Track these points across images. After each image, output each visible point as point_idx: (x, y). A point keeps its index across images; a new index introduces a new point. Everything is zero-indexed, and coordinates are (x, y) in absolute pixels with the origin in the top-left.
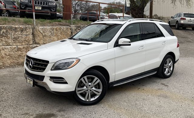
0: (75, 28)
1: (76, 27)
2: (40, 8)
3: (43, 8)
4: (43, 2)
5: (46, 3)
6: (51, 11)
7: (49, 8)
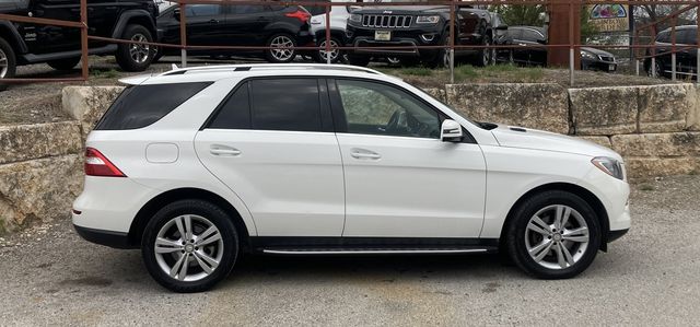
0: (455, 93)
1: (458, 88)
2: (388, 37)
3: (395, 34)
4: (397, 18)
5: (408, 19)
6: (421, 42)
7: (416, 34)
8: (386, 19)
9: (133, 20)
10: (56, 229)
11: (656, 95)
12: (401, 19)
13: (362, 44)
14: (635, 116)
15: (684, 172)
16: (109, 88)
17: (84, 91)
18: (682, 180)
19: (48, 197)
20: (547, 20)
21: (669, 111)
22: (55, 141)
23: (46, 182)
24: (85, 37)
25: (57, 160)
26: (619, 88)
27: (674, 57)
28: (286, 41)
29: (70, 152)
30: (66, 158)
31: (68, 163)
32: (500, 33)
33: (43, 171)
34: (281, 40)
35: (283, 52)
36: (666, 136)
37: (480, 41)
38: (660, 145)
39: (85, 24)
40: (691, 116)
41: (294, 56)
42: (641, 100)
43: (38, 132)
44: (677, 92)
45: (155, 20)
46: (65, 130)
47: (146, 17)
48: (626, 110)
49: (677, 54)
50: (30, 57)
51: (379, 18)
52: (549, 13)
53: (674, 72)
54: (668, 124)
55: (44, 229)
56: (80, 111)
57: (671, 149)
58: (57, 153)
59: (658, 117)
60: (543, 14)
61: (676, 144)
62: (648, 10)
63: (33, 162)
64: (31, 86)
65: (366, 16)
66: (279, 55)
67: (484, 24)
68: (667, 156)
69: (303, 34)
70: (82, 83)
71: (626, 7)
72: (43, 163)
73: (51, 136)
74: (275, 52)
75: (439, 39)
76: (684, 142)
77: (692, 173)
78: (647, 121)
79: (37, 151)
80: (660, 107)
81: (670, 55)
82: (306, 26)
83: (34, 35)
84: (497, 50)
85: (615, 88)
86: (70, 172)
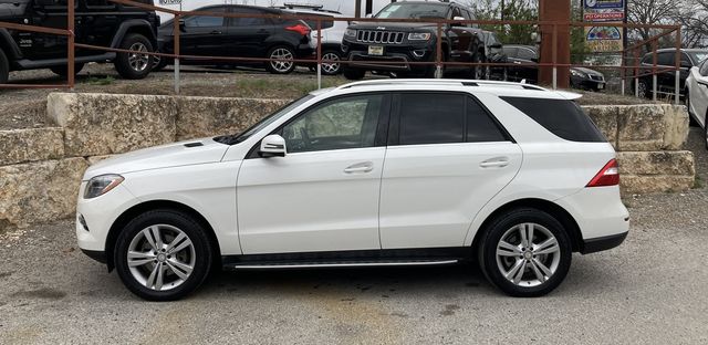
2: (381, 52)
3: (388, 49)
4: (390, 34)
5: (400, 36)
6: (412, 58)
7: (406, 50)
8: (379, 34)
9: (133, 29)
10: (30, 235)
11: (635, 115)
12: (393, 35)
13: (356, 58)
14: (614, 134)
15: (661, 190)
16: (95, 95)
17: (68, 98)
18: (658, 197)
19: (24, 203)
20: (539, 40)
21: (648, 131)
22: (35, 146)
23: (22, 188)
24: (72, 44)
25: (35, 166)
26: (600, 106)
27: (655, 78)
28: (286, 53)
29: (51, 158)
30: (45, 164)
31: (48, 169)
32: (494, 50)
33: (19, 176)
34: (281, 53)
35: (282, 64)
36: (644, 155)
37: (472, 59)
38: (639, 163)
39: (72, 31)
40: (669, 135)
41: (293, 67)
42: (621, 120)
43: (16, 138)
44: (655, 112)
45: (156, 30)
46: (45, 137)
47: (146, 27)
48: (606, 129)
49: (658, 76)
50: (24, 63)
51: (373, 34)
52: (541, 33)
53: (655, 91)
54: (647, 142)
55: (17, 235)
56: (64, 118)
57: (649, 167)
58: (37, 158)
59: (637, 135)
60: (535, 34)
61: (654, 162)
62: (641, 33)
63: (9, 168)
64: (24, 92)
65: (360, 31)
66: (279, 65)
67: (477, 42)
68: (644, 174)
69: (302, 46)
70: (66, 90)
71: (621, 29)
72: (20, 169)
73: (30, 142)
74: (275, 63)
75: (430, 55)
76: (661, 160)
77: (669, 191)
78: (626, 139)
79: (14, 156)
80: (639, 127)
81: (652, 76)
82: (306, 40)
83: (30, 41)
84: (491, 67)
85: (596, 107)
86: (49, 178)
